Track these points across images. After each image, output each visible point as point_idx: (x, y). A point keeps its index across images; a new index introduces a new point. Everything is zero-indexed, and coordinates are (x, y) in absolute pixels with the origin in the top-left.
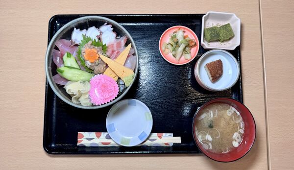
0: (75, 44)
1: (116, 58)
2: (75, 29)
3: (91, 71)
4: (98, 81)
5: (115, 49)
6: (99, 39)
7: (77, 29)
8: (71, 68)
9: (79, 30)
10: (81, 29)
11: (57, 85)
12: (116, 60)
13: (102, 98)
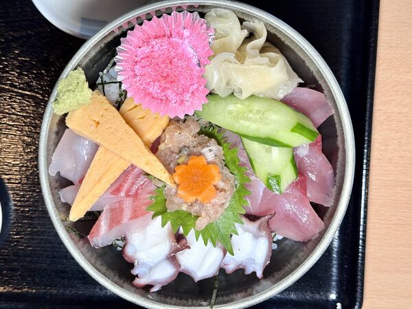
0: (257, 223)
1: (126, 173)
2: (259, 274)
3: (210, 133)
4: (187, 97)
5: (128, 204)
6: (179, 238)
7: (254, 273)
8: (270, 142)
9: (249, 271)
10: (240, 271)
11: (318, 88)
12: (125, 166)
13: (175, 39)
